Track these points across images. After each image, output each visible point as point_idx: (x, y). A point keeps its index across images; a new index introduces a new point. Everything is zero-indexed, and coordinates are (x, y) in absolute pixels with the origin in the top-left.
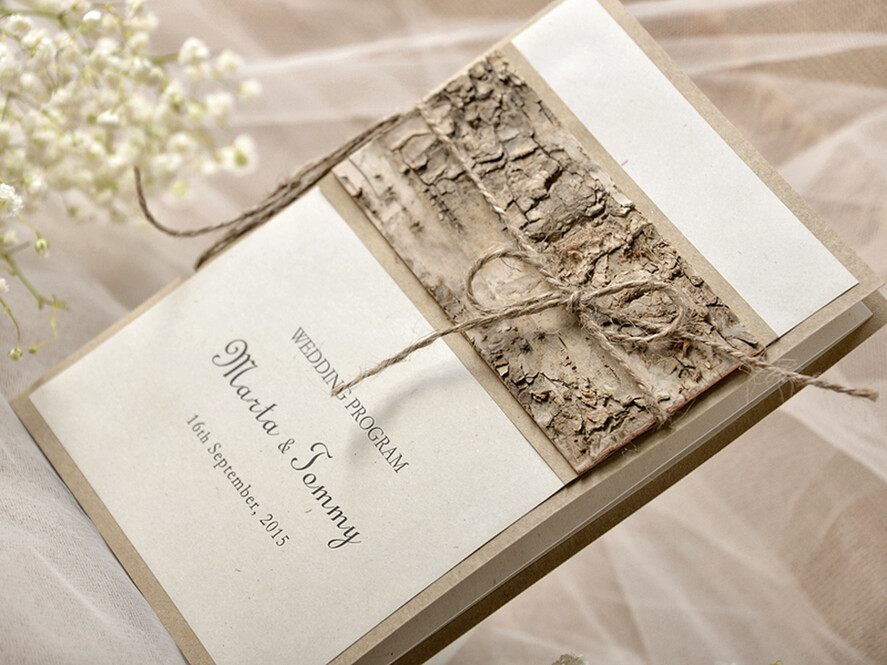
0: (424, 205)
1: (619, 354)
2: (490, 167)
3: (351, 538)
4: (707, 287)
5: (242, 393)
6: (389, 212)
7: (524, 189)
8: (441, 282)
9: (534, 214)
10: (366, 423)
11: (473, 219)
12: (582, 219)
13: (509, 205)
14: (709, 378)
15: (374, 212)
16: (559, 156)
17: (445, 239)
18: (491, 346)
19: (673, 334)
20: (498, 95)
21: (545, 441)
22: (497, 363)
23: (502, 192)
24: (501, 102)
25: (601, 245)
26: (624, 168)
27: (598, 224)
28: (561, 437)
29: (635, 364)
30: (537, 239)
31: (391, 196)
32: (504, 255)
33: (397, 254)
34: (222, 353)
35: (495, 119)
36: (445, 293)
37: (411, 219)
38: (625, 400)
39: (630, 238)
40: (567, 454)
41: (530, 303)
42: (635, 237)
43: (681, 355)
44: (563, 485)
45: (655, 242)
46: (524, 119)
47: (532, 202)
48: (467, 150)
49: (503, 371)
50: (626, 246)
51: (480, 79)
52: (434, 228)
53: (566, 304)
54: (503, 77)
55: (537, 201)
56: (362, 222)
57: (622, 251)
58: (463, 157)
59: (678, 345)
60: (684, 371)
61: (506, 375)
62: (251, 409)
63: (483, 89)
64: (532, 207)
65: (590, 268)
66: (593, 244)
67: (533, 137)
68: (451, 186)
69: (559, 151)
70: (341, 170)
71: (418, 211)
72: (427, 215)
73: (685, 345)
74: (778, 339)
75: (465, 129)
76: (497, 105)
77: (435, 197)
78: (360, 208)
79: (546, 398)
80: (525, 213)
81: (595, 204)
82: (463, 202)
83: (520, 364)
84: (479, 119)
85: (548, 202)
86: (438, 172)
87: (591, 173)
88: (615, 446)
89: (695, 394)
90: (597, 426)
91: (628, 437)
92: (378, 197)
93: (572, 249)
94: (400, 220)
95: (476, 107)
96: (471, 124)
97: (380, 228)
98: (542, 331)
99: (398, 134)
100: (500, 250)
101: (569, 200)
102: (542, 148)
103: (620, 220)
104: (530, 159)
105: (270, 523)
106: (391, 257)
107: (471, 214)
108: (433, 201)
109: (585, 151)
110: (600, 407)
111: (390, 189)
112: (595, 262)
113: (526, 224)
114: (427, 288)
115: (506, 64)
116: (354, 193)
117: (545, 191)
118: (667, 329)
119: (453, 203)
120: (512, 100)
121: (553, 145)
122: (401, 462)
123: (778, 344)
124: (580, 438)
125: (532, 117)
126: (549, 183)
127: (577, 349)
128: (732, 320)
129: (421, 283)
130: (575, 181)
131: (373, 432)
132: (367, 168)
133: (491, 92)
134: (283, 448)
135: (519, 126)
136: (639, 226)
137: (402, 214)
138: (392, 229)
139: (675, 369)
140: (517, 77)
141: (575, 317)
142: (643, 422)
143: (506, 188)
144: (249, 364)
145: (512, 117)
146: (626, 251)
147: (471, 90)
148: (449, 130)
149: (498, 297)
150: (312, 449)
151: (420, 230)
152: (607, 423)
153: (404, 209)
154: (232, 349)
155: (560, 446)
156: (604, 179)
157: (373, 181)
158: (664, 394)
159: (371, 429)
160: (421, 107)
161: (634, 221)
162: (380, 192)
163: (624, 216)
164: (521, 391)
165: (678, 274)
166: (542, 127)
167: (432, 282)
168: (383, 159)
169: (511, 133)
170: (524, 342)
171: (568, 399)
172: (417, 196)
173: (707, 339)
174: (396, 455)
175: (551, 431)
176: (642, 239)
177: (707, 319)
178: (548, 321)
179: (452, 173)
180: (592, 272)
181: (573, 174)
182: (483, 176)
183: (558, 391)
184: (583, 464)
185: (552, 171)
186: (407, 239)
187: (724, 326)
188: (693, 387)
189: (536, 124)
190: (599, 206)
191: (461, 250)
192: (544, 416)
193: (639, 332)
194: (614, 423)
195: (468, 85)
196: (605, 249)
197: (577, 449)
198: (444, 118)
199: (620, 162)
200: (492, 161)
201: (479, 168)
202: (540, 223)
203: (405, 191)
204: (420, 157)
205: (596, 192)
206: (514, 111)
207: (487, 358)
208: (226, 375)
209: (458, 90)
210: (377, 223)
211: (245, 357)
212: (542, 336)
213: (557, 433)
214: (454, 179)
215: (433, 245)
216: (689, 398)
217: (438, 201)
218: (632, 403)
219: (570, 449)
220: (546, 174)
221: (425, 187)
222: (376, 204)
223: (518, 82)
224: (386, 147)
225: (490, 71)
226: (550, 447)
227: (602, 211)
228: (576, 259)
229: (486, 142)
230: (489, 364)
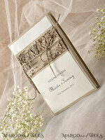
4: (46, 33)
8: (43, 65)
12: (37, 48)
17: (38, 64)
23: (33, 57)
25: (40, 46)
30: (39, 53)
42: (39, 42)
44: (68, 51)
45: (40, 39)
48: (28, 61)
65: (43, 47)
69: (28, 50)
73: (53, 36)
80: (36, 55)
81: (35, 46)
82: (34, 62)
83: (54, 56)
85: (34, 52)
88: (64, 45)
93: (40, 49)
98: (50, 53)
99: (25, 69)
104: (29, 54)
123: (53, 25)
125: (24, 53)
128: (50, 31)
130: (32, 48)
138: (37, 70)
140: (19, 55)
151: (37, 67)
153: (34, 69)
155: (64, 51)
158: (58, 39)
162: (32, 72)
164: (57, 56)
165: (44, 37)
169: (26, 56)
171: (58, 50)
173: (52, 34)
174: (64, 71)
185: (31, 51)
188: (57, 35)
192: (60, 53)
194: (61, 45)
203: (32, 69)
204: (28, 67)
217: (34, 65)
218: (59, 43)
224: (27, 71)
230: (53, 59)
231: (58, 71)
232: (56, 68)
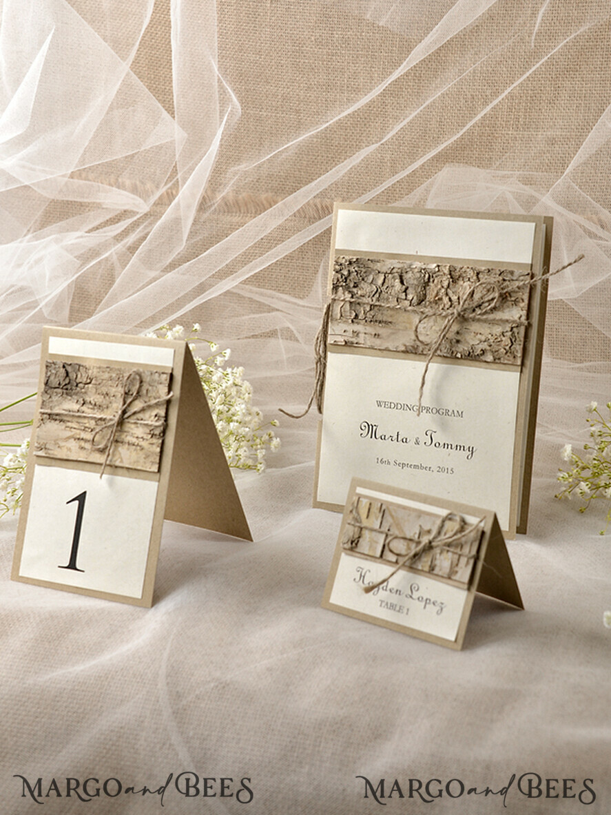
0: (371, 326)
1: (491, 316)
2: (377, 295)
3: (472, 450)
4: (492, 269)
5: (383, 438)
6: (361, 339)
7: (397, 292)
8: (405, 345)
9: (410, 297)
10: (434, 411)
11: (391, 316)
12: (427, 284)
13: (397, 301)
14: (526, 297)
15: (357, 343)
16: (394, 271)
17: (390, 331)
18: (446, 351)
19: (501, 295)
20: (352, 269)
21: (497, 365)
22: (454, 355)
23: (390, 300)
24: (356, 271)
25: (443, 287)
26: (419, 254)
27: (433, 281)
28: (502, 359)
29: (499, 315)
30: (419, 304)
31: (356, 334)
32: (420, 321)
33: (380, 350)
34: (362, 432)
35: (361, 278)
36: (411, 348)
37: (371, 335)
38: (509, 329)
39: (449, 276)
40: (510, 362)
41: (445, 328)
42: (450, 274)
43: (509, 298)
44: (519, 374)
45: (458, 270)
46: (370, 269)
47: (404, 294)
48: (363, 296)
49: (459, 355)
50: (451, 280)
51: (341, 270)
52: (383, 331)
53: (456, 318)
54: (348, 263)
55: (405, 291)
56: (356, 350)
57: (451, 283)
58: (365, 300)
59: (504, 297)
60: (516, 302)
61: (462, 356)
62: (392, 440)
63: (346, 273)
64: (406, 295)
65: (448, 298)
66: (440, 289)
67: (379, 272)
68: (372, 312)
69: (393, 269)
70: (330, 340)
71: (371, 329)
72: (375, 329)
73: (507, 294)
74: (532, 265)
75: (355, 290)
76: (355, 273)
77: (371, 321)
78: (350, 346)
79: (483, 352)
80: (406, 299)
81: (425, 276)
82: (382, 314)
83: (462, 348)
84: (355, 283)
85: (409, 289)
86: (363, 312)
87: (412, 267)
88: (522, 346)
89: (526, 306)
90: (510, 345)
91: (522, 339)
92: (352, 337)
93: (435, 297)
94: (368, 338)
95: (350, 280)
96: (354, 287)
97: (364, 346)
98: (456, 331)
99: (335, 313)
100: (418, 321)
101: (415, 282)
102: (386, 273)
103: (439, 273)
104: (386, 280)
105: (441, 470)
106: (379, 352)
107: (389, 315)
108: (372, 323)
109: (401, 261)
110: (504, 339)
111: (353, 331)
112: (447, 294)
113: (411, 302)
114: (403, 352)
115: (344, 258)
116: (344, 343)
117: (404, 287)
118: (497, 295)
119: (379, 317)
120: (359, 267)
121: (389, 269)
122: (460, 413)
123: (533, 267)
124: (508, 354)
125: (371, 266)
126: (402, 282)
127: (475, 327)
128: (512, 273)
129: (399, 352)
130: (410, 274)
131: (440, 412)
132: (338, 333)
133: (349, 271)
134: (417, 443)
135: (370, 273)
136: (447, 270)
137: (366, 336)
138: (369, 344)
139: (513, 305)
140: (352, 259)
141: (462, 318)
142: (522, 330)
143: (390, 297)
144: (374, 428)
145: (365, 272)
146: (453, 281)
147: (342, 277)
148: (350, 295)
149: (428, 333)
150: (426, 434)
151: (379, 335)
152: (512, 342)
153: (365, 333)
154: (363, 428)
155: (506, 362)
156: (417, 265)
157: (344, 334)
158: (518, 315)
159: (438, 411)
160: (333, 297)
161: (444, 269)
162: (351, 335)
163: (439, 271)
164: (472, 357)
165: (478, 274)
166: (378, 266)
167: (403, 349)
168: (340, 324)
169: (371, 278)
170: (454, 340)
171: (490, 346)
172: (364, 325)
173: (512, 286)
174: (456, 412)
175: (497, 360)
176: (453, 273)
177: (504, 280)
178: (455, 328)
179: (368, 309)
180: (450, 298)
181: (407, 272)
182: (378, 300)
183: (485, 346)
184: (519, 362)
185: (398, 277)
186: (377, 342)
187: (512, 277)
188: (524, 304)
189: (375, 268)
190: (427, 276)
191: (399, 330)
192: (490, 358)
193: (487, 304)
194: (513, 340)
195: (340, 276)
196: (445, 287)
197: (511, 358)
198: (344, 293)
199: (415, 254)
200: (376, 293)
201: (374, 299)
202: (415, 298)
203: (356, 327)
204: (351, 313)
205: (421, 271)
206: (364, 270)
207: (449, 355)
208: (371, 437)
209: (338, 280)
210: (362, 345)
211: (371, 427)
212: (458, 333)
213: (499, 359)
214: (371, 310)
215: (389, 336)
216: (526, 309)
217: (374, 321)
218: (512, 328)
219: (509, 360)
220: (398, 281)
221: (364, 321)
222: (354, 340)
223: (355, 260)
224: (337, 320)
225: (341, 265)
226: (502, 365)
227: (429, 276)
228: (440, 299)
229: (366, 288)
230: (452, 357)
231: (437, 398)
232: (439, 388)
